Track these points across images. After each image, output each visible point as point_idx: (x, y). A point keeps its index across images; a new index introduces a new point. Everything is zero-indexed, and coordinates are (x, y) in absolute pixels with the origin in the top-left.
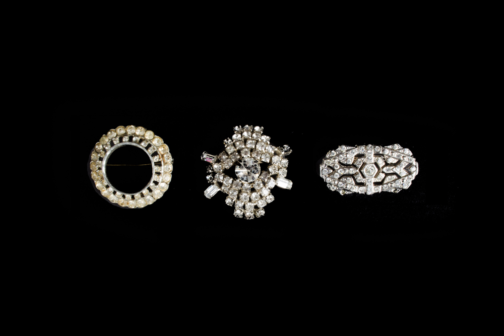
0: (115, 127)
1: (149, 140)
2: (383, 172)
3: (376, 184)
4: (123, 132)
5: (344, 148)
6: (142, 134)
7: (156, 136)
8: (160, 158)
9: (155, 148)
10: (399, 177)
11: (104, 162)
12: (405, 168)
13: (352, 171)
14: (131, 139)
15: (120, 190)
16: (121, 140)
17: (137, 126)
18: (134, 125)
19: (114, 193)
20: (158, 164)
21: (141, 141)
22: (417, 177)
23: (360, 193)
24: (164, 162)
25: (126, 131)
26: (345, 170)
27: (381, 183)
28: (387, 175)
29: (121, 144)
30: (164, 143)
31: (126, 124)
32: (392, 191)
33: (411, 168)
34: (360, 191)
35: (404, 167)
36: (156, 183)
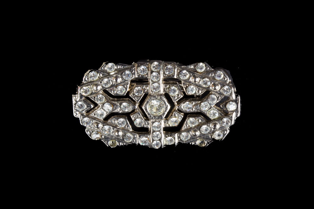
2: (180, 111)
3: (169, 131)
5: (110, 67)
10: (208, 120)
12: (218, 105)
13: (125, 107)
22: (237, 120)
23: (141, 144)
26: (113, 105)
27: (177, 129)
28: (187, 115)
32: (198, 142)
33: (228, 106)
34: (142, 141)
35: (216, 102)
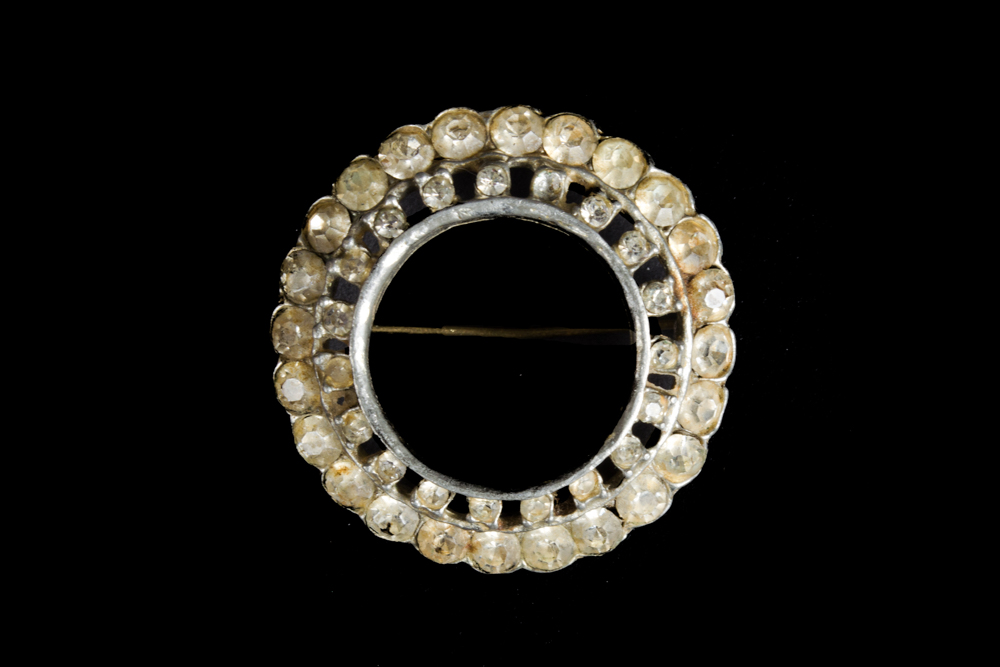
0: (425, 115)
1: (622, 191)
4: (471, 142)
6: (578, 155)
7: (653, 170)
8: (676, 298)
9: (654, 235)
11: (365, 310)
14: (521, 181)
15: (444, 467)
16: (465, 185)
17: (549, 108)
18: (533, 106)
19: (408, 484)
20: (668, 327)
21: (579, 193)
24: (694, 318)
25: (488, 136)
29: (467, 212)
30: (700, 210)
31: (486, 100)
36: (649, 435)
